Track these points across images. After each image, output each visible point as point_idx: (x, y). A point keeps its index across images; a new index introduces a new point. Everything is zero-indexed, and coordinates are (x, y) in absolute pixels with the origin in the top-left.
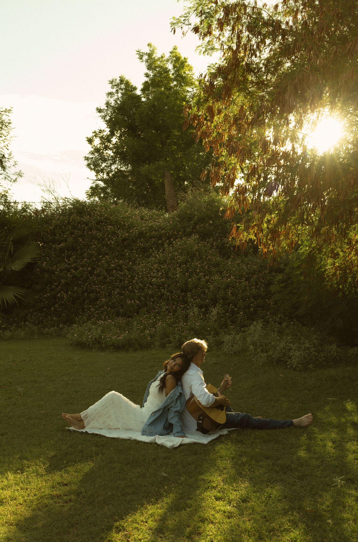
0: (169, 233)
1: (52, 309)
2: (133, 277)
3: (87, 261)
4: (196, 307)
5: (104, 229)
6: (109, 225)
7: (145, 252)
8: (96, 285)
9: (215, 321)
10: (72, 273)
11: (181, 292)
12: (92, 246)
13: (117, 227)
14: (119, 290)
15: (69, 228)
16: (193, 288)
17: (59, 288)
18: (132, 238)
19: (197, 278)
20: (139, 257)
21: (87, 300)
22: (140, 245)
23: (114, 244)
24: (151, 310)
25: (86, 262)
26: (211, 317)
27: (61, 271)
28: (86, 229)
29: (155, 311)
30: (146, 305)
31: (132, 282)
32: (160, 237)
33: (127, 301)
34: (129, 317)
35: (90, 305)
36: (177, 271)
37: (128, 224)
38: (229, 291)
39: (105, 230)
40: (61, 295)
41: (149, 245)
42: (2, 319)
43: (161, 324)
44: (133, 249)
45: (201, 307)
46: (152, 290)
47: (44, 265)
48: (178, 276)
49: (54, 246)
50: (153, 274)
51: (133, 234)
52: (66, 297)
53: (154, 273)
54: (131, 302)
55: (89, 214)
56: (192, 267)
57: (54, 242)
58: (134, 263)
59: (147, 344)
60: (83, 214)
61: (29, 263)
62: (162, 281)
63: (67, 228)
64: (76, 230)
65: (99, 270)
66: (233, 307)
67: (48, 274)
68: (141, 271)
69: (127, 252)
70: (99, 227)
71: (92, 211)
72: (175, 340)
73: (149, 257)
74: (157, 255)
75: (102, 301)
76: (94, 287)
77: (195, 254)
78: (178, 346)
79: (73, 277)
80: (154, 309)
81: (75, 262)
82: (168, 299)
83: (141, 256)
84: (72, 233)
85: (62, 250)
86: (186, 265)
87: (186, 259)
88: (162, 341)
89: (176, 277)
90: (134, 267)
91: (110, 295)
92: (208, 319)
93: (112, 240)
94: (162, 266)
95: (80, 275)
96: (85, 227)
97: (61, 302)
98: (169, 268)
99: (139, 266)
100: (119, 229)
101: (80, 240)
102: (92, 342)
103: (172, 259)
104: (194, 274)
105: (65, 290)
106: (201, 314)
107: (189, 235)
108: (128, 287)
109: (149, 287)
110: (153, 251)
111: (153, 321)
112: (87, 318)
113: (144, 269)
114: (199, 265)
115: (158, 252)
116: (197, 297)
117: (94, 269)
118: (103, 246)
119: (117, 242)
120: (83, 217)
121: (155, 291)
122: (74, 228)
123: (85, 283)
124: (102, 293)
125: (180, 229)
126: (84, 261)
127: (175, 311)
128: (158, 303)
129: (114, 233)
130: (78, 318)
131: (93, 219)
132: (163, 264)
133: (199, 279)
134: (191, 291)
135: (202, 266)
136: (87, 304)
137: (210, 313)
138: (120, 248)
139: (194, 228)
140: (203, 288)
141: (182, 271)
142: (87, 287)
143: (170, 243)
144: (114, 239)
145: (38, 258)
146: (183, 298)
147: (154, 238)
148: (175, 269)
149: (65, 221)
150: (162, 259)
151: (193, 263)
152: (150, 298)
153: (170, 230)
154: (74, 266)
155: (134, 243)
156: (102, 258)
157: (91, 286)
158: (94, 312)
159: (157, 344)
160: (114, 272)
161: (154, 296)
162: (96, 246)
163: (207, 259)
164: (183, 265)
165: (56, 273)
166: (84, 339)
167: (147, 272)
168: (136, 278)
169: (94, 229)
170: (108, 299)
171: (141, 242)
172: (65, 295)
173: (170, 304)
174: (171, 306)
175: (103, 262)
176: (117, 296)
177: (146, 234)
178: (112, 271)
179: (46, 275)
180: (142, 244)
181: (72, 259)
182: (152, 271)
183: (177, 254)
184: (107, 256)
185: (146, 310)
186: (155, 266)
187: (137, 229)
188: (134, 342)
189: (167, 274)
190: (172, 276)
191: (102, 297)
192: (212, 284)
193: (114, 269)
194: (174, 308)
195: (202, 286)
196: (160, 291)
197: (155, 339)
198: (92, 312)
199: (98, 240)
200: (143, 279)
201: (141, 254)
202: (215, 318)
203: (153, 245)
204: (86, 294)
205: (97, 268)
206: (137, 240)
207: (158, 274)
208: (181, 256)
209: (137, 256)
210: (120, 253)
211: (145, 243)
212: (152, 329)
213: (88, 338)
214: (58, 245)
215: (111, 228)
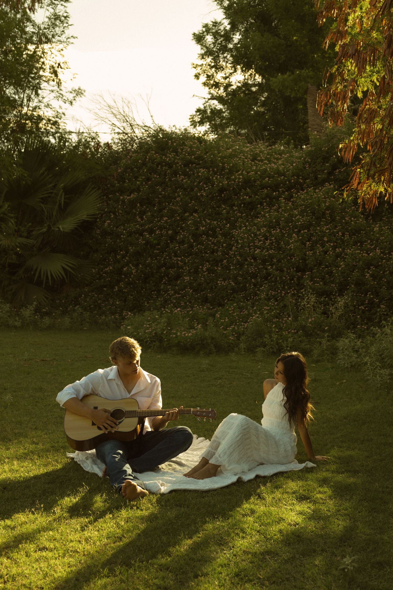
0: (290, 181)
1: (115, 289)
2: (230, 247)
3: (167, 220)
4: (314, 294)
5: (194, 174)
6: (201, 168)
7: (251, 210)
8: (177, 257)
9: (340, 317)
10: (146, 237)
11: (297, 271)
12: (175, 198)
13: (213, 170)
14: (209, 264)
15: (143, 172)
16: (315, 266)
17: (126, 259)
18: (234, 188)
19: (323, 251)
20: (241, 217)
21: (165, 279)
22: (244, 199)
23: (207, 196)
24: (250, 297)
25: (166, 222)
26: (334, 311)
28: (168, 173)
30: (244, 289)
31: (228, 254)
32: (275, 187)
33: (219, 282)
34: (220, 305)
35: (170, 285)
36: (292, 240)
37: (230, 166)
38: (368, 273)
39: (196, 175)
40: (128, 270)
41: (257, 199)
42: (46, 300)
43: (256, 317)
44: (234, 205)
45: (320, 294)
46: (256, 266)
47: (106, 224)
49: (121, 198)
50: (258, 243)
51: (235, 181)
52: (135, 272)
53: (260, 241)
54: (224, 283)
55: (175, 151)
56: (316, 233)
57: (122, 192)
58: (233, 226)
59: (229, 346)
60: (166, 151)
61: (84, 221)
62: (271, 254)
63: (141, 171)
64: (155, 174)
65: (183, 235)
66: (372, 296)
67: (111, 239)
68: (242, 238)
69: (224, 209)
70: (188, 170)
71: (180, 146)
72: (272, 343)
73: (256, 217)
74: (267, 215)
75: (185, 280)
76: (175, 259)
77: (324, 214)
78: (275, 350)
79: (146, 244)
80: (256, 294)
81: (151, 222)
82: (276, 281)
83: (244, 215)
84: (148, 179)
85: (132, 203)
86: (309, 230)
87: (309, 221)
88: (253, 342)
89: (290, 249)
90: (233, 232)
91: (196, 272)
93: (205, 190)
94: (273, 230)
95: (155, 242)
96: (167, 170)
97: (129, 280)
98: (283, 235)
99: (240, 229)
100: (215, 173)
101: (158, 189)
102: (151, 338)
103: (290, 220)
104: (319, 244)
105: (135, 262)
107: (322, 183)
108: (222, 261)
109: (251, 262)
110: (263, 209)
111: (249, 312)
112: (161, 304)
113: (246, 236)
114: (328, 231)
115: (271, 209)
116: (319, 279)
117: (176, 233)
118: (191, 199)
119: (211, 193)
120: (165, 155)
121: (258, 269)
122: (152, 171)
123: (163, 253)
124: (186, 269)
125: (309, 175)
126: (164, 220)
128: (261, 286)
129: (208, 180)
130: (148, 303)
131: (179, 159)
132: (274, 228)
133: (326, 253)
134: (311, 270)
135: (333, 232)
136: (165, 283)
137: (332, 305)
138: (215, 203)
139: (330, 174)
140: (330, 267)
141: (300, 240)
142: (165, 259)
143: (291, 196)
144: (207, 188)
145: (98, 214)
146: (298, 280)
147: (267, 188)
148: (290, 236)
149: (140, 161)
150: (274, 221)
151: (318, 228)
152: (252, 278)
153: (293, 176)
154: (149, 227)
155: (236, 195)
156: (188, 216)
157: (170, 258)
158: (172, 295)
159: (242, 346)
160: (203, 237)
161: (257, 276)
162: (181, 199)
163: (344, 221)
164: (304, 230)
165: (123, 238)
166: (140, 334)
167: (251, 239)
168: (234, 248)
169: (180, 173)
170: (193, 278)
171: (247, 194)
172: (133, 269)
173: (278, 288)
174: (279, 291)
175: (190, 222)
176: (205, 273)
177: (255, 181)
178: (202, 237)
179: (108, 240)
180: (247, 197)
181: (146, 217)
182: (258, 238)
183: (297, 213)
184: (195, 215)
185: (243, 296)
186: (263, 230)
187: (242, 174)
188: (209, 341)
189: (278, 242)
190: (285, 246)
191: (185, 274)
192: (344, 261)
193: (204, 235)
194: (283, 295)
195: (329, 263)
196: (266, 269)
197: (243, 340)
198: (170, 296)
199: (185, 189)
200: (244, 250)
201: (246, 212)
202: (340, 312)
203: (265, 199)
204: (163, 269)
205: (181, 231)
206: (241, 190)
207: (264, 243)
208: (303, 217)
209: (239, 214)
210: (215, 209)
211: (253, 196)
212: (243, 324)
213: (145, 333)
214: (128, 196)
215: (204, 172)
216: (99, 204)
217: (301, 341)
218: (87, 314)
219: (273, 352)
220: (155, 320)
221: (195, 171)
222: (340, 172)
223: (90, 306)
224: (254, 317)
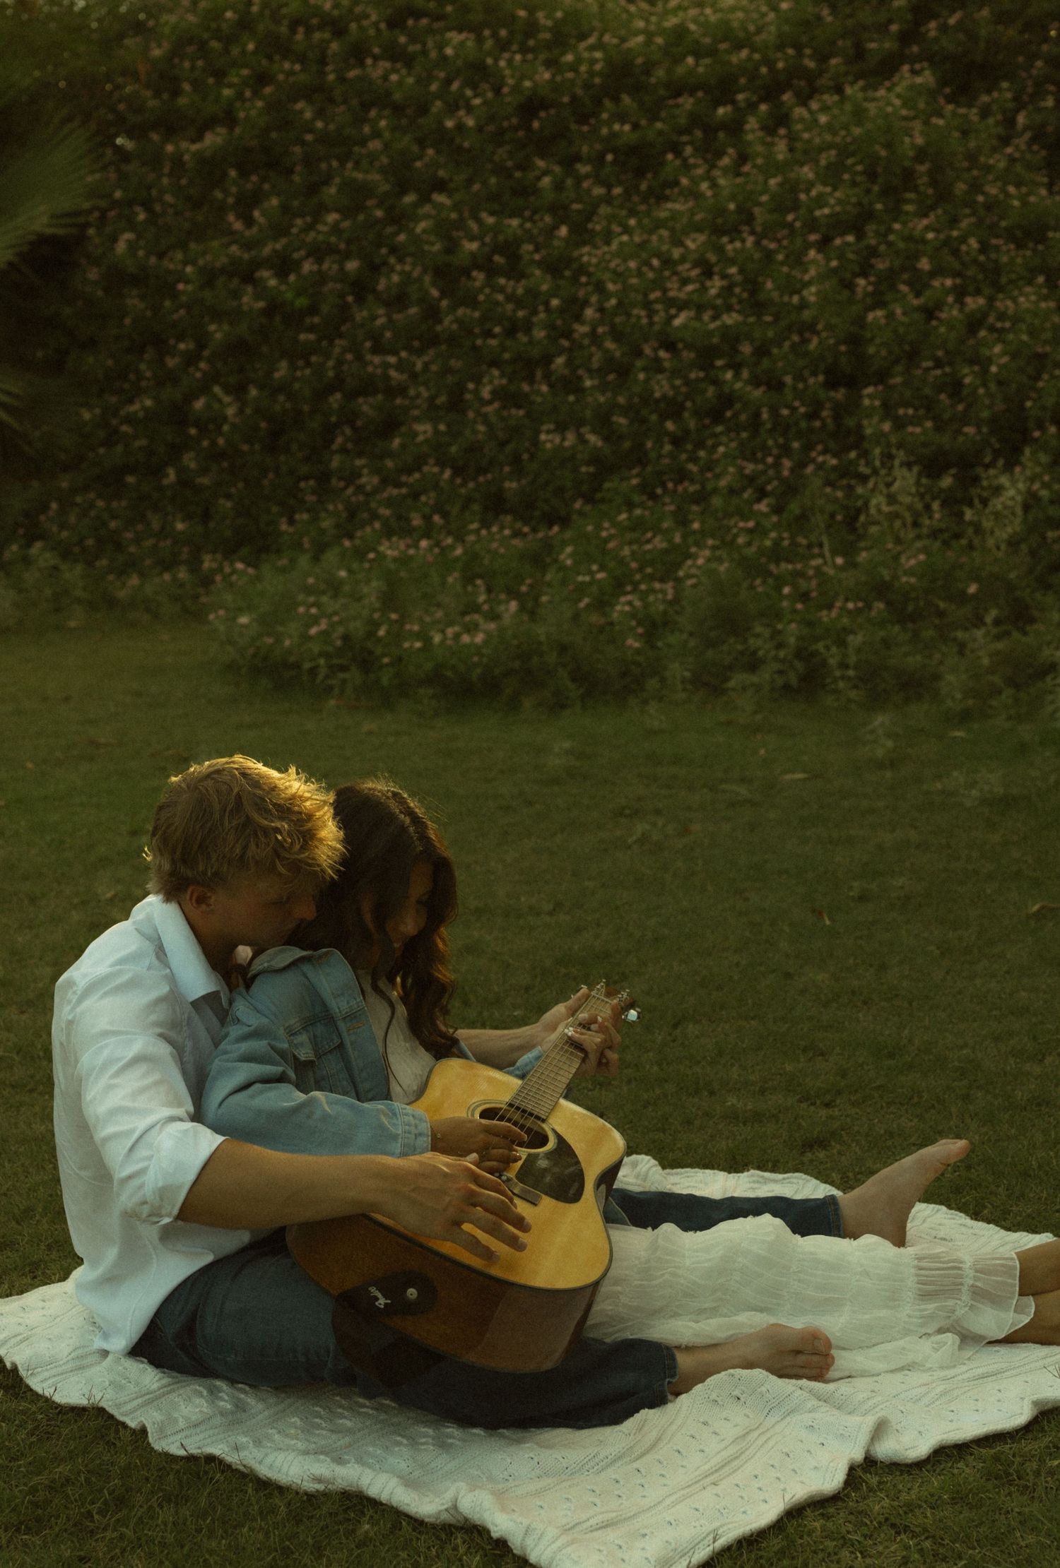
0: (770, 64)
1: (167, 475)
2: (573, 308)
3: (337, 223)
4: (909, 465)
5: (424, 52)
6: (450, 29)
7: (640, 173)
8: (384, 352)
9: (1013, 543)
10: (265, 286)
11: (831, 384)
12: (363, 142)
13: (495, 35)
14: (502, 375)
15: (244, 52)
16: (897, 361)
17: (198, 369)
18: (574, 98)
20: (608, 200)
21: (343, 433)
22: (614, 135)
23: (480, 129)
24: (663, 485)
25: (336, 229)
26: (987, 524)
27: (209, 277)
28: (333, 55)
29: (685, 490)
30: (639, 458)
31: (568, 334)
32: (722, 89)
33: (543, 437)
34: (550, 519)
35: (360, 454)
36: (806, 271)
37: (555, 20)
39: (433, 54)
40: (208, 407)
41: (660, 133)
43: (709, 560)
44: (578, 158)
45: (932, 465)
46: (675, 373)
47: (121, 247)
48: (811, 294)
49: (169, 148)
50: (680, 289)
51: (576, 71)
52: (235, 416)
53: (685, 282)
54: (563, 439)
56: (890, 244)
57: (171, 126)
58: (581, 234)
59: (624, 674)
61: (43, 240)
62: (729, 327)
63: (235, 51)
64: (284, 57)
65: (400, 274)
67: (142, 297)
68: (618, 276)
69: (545, 173)
70: (403, 39)
72: (782, 654)
73: (661, 198)
74: (704, 186)
75: (416, 434)
76: (377, 360)
77: (908, 176)
78: (793, 680)
79: (270, 311)
80: (683, 476)
81: (280, 231)
82: (755, 423)
83: (617, 191)
84: (262, 79)
85: (211, 169)
86: (860, 236)
87: (860, 204)
88: (710, 653)
89: (804, 305)
91: (457, 403)
92: (970, 531)
93: (470, 109)
94: (731, 241)
95: (302, 302)
96: (329, 42)
97: (214, 443)
98: (769, 256)
99: (608, 243)
100: (503, 46)
101: (301, 112)
102: (327, 656)
103: (787, 200)
104: (904, 282)
105: (232, 380)
106: (936, 506)
107: (887, 69)
108: (547, 360)
109: (657, 360)
110: (686, 167)
111: (670, 541)
112: (338, 526)
113: (633, 264)
114: (930, 236)
115: (713, 166)
116: (916, 409)
117: (375, 267)
118: (422, 142)
119: (492, 118)
121: (687, 383)
122: (277, 47)
123: (331, 342)
124: (418, 396)
125: (834, 43)
126: (326, 224)
127: (790, 489)
128: (700, 445)
129: (478, 72)
130: (291, 522)
132: (734, 232)
133: (930, 313)
134: (881, 377)
135: (949, 238)
136: (344, 450)
137: (985, 502)
138: (510, 153)
139: (906, 38)
140: (950, 364)
141: (834, 271)
142: (340, 362)
143: (780, 120)
144: (477, 101)
145: (90, 212)
146: (837, 417)
147: (692, 92)
148: (797, 260)
149: (229, 14)
150: (732, 206)
151: (897, 226)
152: (663, 417)
153: (780, 47)
154: (275, 251)
155: (583, 119)
156: (416, 205)
157: (359, 357)
158: (376, 491)
159: (677, 670)
160: (475, 280)
161: (682, 408)
162: (387, 146)
163: (981, 198)
164: (843, 234)
165: (184, 292)
166: (287, 643)
167: (651, 275)
168: (589, 313)
169: (376, 50)
170: (448, 425)
171: (622, 118)
172: (229, 404)
173: (766, 451)
174: (770, 460)
175: (421, 226)
176: (488, 409)
177: (648, 69)
178: (469, 276)
179: (134, 301)
180: (627, 127)
181: (263, 215)
182: (675, 273)
183: (811, 176)
184: (440, 198)
185: (639, 485)
186: (693, 243)
187: (600, 46)
188: (552, 658)
189: (753, 285)
190: (781, 296)
191: (416, 412)
192: (999, 340)
193: (479, 267)
194: (786, 473)
195: (947, 352)
196: (716, 382)
197: (669, 646)
198: (367, 495)
199: (398, 109)
200: (629, 315)
201: (620, 183)
202: (1015, 526)
203: (687, 131)
204: (336, 399)
205: (392, 260)
206: (599, 103)
207: (704, 289)
208: (835, 189)
209: (598, 191)
210: (510, 176)
211: (643, 122)
212: (657, 586)
213: (305, 638)
214: (193, 141)
215: (462, 43)
216: (92, 172)
217: (886, 643)
218: (73, 574)
219: (787, 687)
220: (335, 588)
221: (430, 44)
222: (944, 28)
223: (81, 541)
224: (700, 562)
